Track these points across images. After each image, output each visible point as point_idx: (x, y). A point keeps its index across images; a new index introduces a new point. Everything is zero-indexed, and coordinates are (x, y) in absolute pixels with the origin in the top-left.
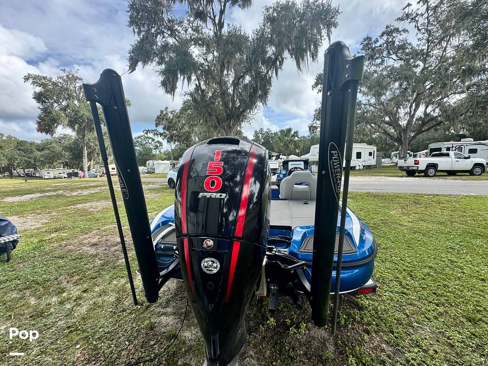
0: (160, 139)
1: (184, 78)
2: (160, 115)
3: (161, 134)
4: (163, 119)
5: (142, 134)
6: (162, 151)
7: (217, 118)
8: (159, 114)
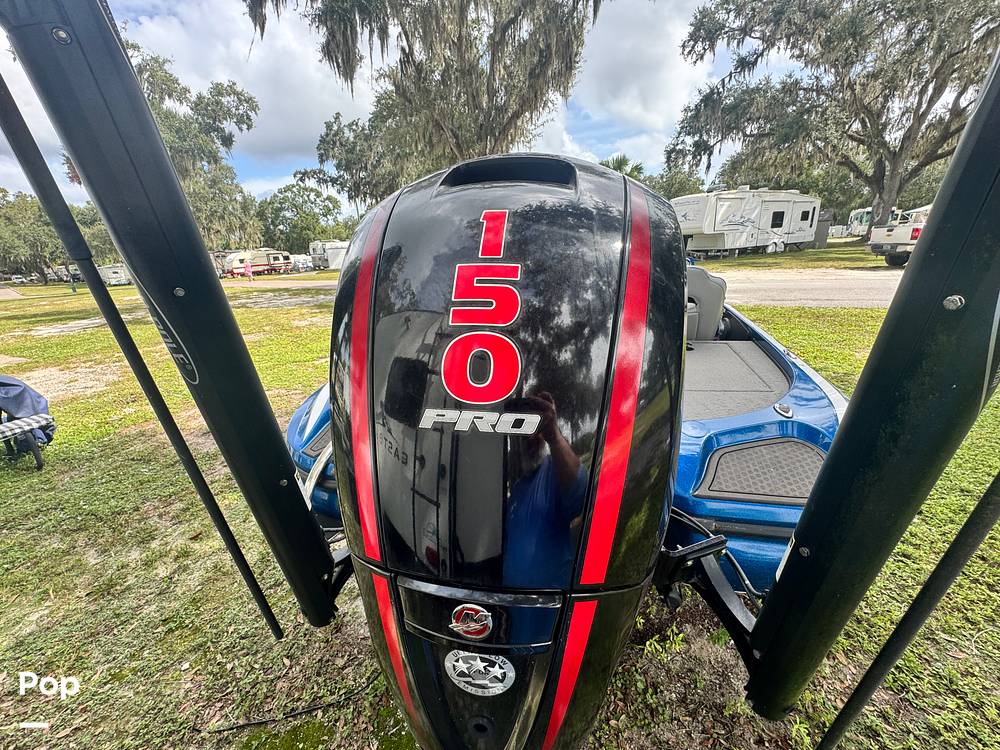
0: (331, 191)
1: (371, 32)
2: (327, 135)
3: (334, 181)
4: (335, 143)
5: (293, 181)
6: (340, 219)
7: (456, 136)
8: (323, 131)
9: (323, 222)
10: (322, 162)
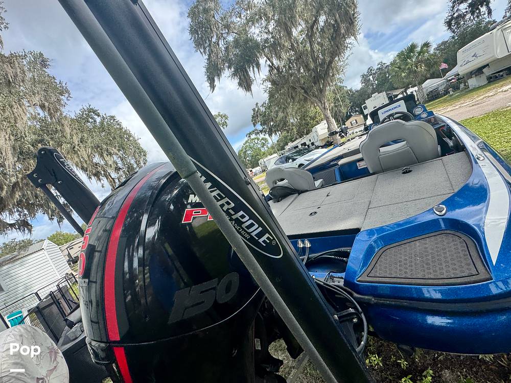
0: (261, 136)
1: (253, 67)
2: (254, 114)
3: (261, 131)
4: (258, 116)
5: (246, 139)
9: (263, 150)
10: (255, 125)
